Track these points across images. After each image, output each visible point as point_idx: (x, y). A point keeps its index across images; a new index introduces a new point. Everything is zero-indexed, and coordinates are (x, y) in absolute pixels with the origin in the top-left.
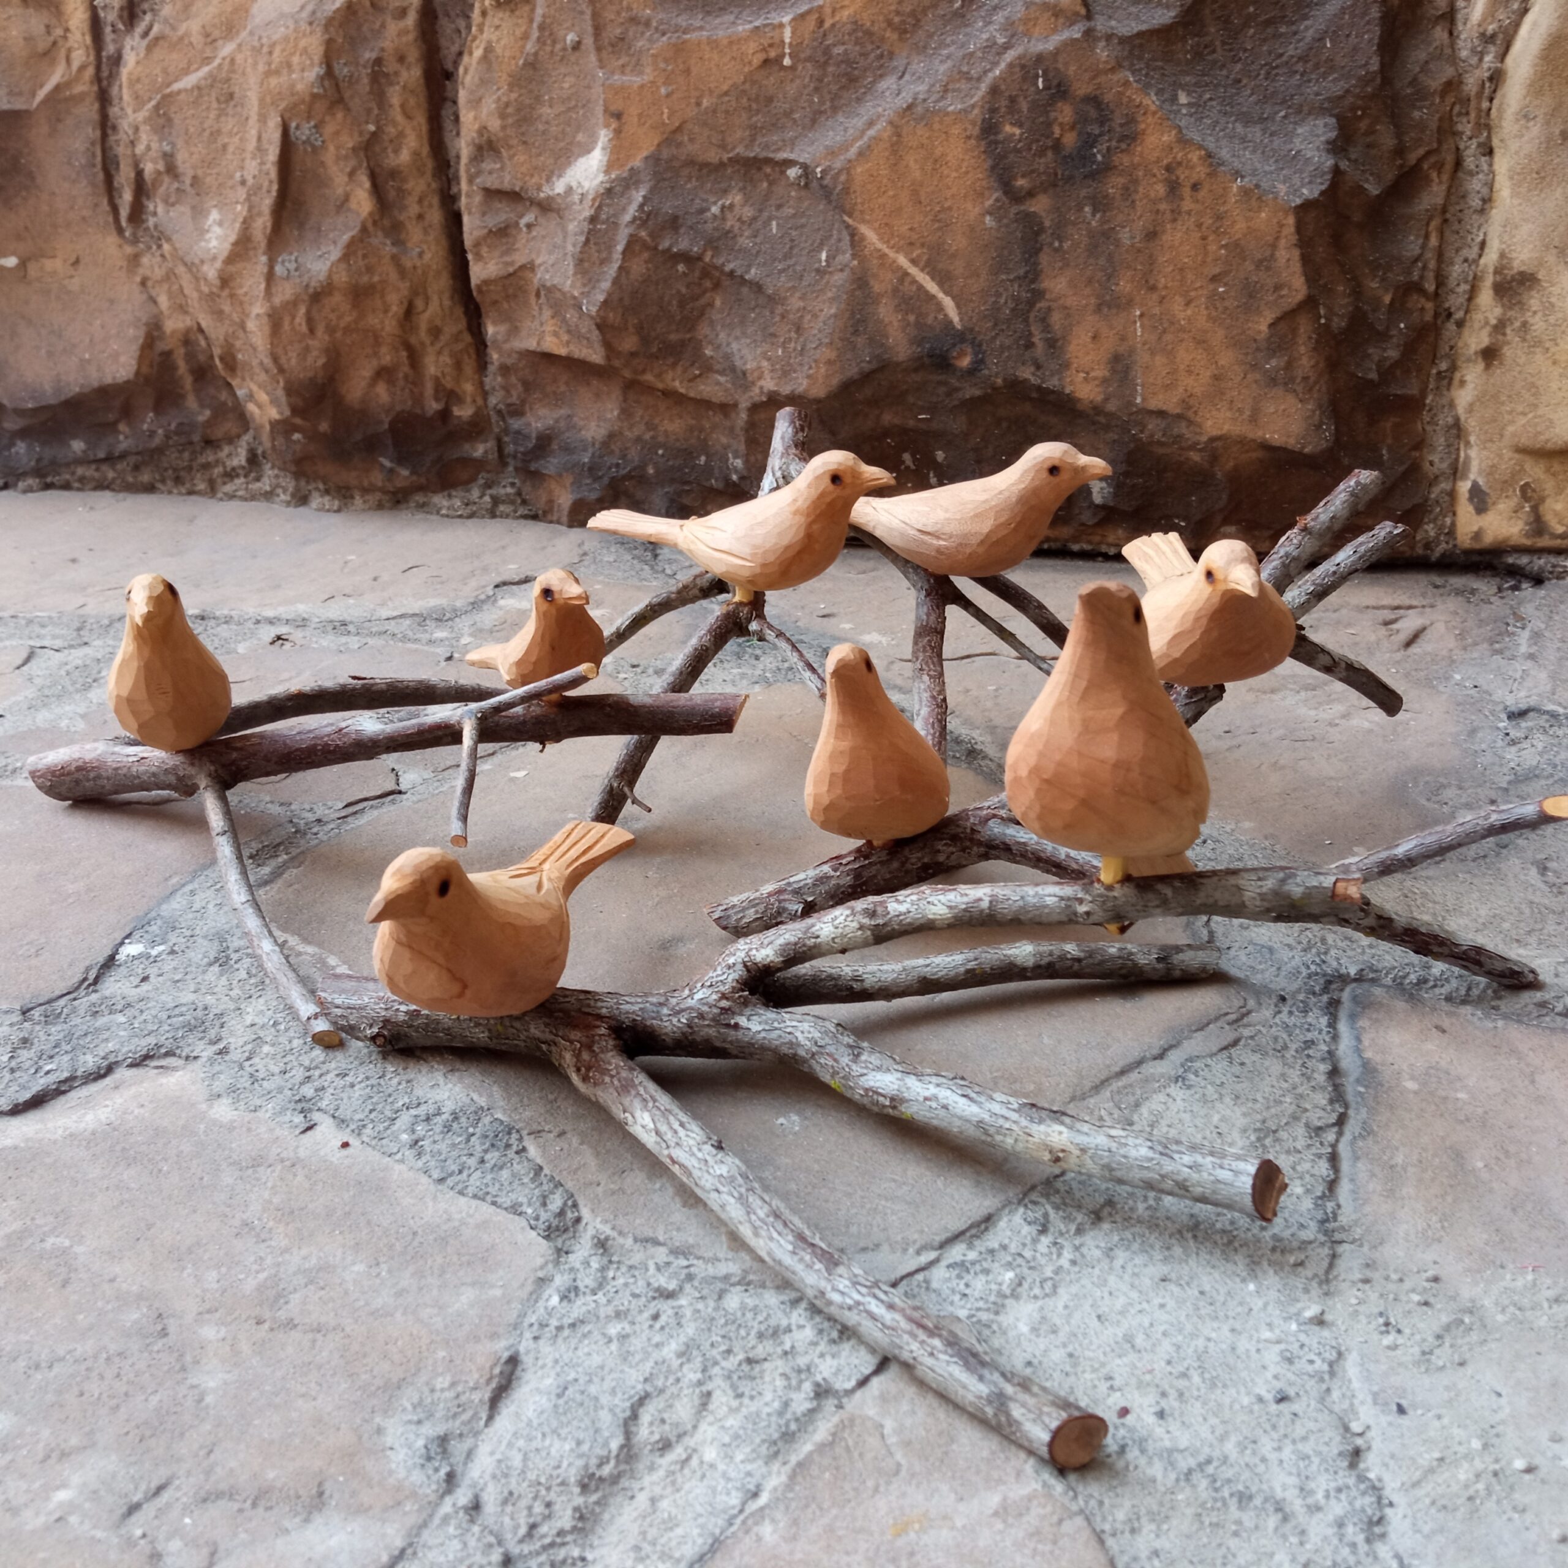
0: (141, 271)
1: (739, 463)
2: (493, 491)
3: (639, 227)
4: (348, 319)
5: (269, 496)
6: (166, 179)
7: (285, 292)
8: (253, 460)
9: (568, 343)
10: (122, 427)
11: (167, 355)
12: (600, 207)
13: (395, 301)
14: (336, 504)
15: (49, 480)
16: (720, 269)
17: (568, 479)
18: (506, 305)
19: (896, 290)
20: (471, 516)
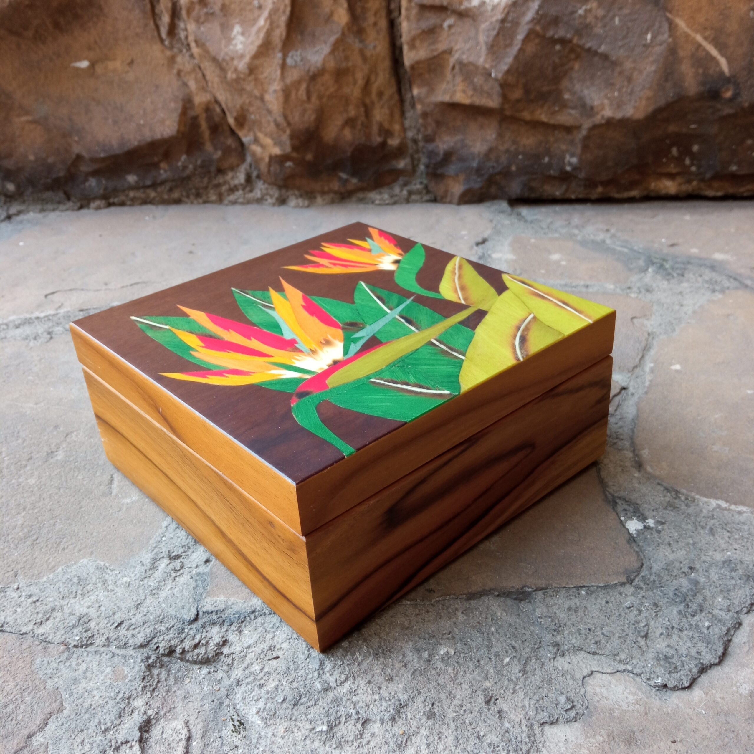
0: (176, 67)
1: (574, 160)
2: (408, 188)
3: (536, 24)
4: (332, 89)
5: (259, 201)
6: (197, 7)
7: (293, 76)
8: (249, 179)
9: (472, 96)
10: (163, 165)
11: (195, 118)
12: (508, 14)
13: (360, 76)
14: (306, 203)
15: (111, 200)
16: (582, 47)
17: (462, 177)
18: (427, 76)
19: (693, 55)
20: (395, 203)
